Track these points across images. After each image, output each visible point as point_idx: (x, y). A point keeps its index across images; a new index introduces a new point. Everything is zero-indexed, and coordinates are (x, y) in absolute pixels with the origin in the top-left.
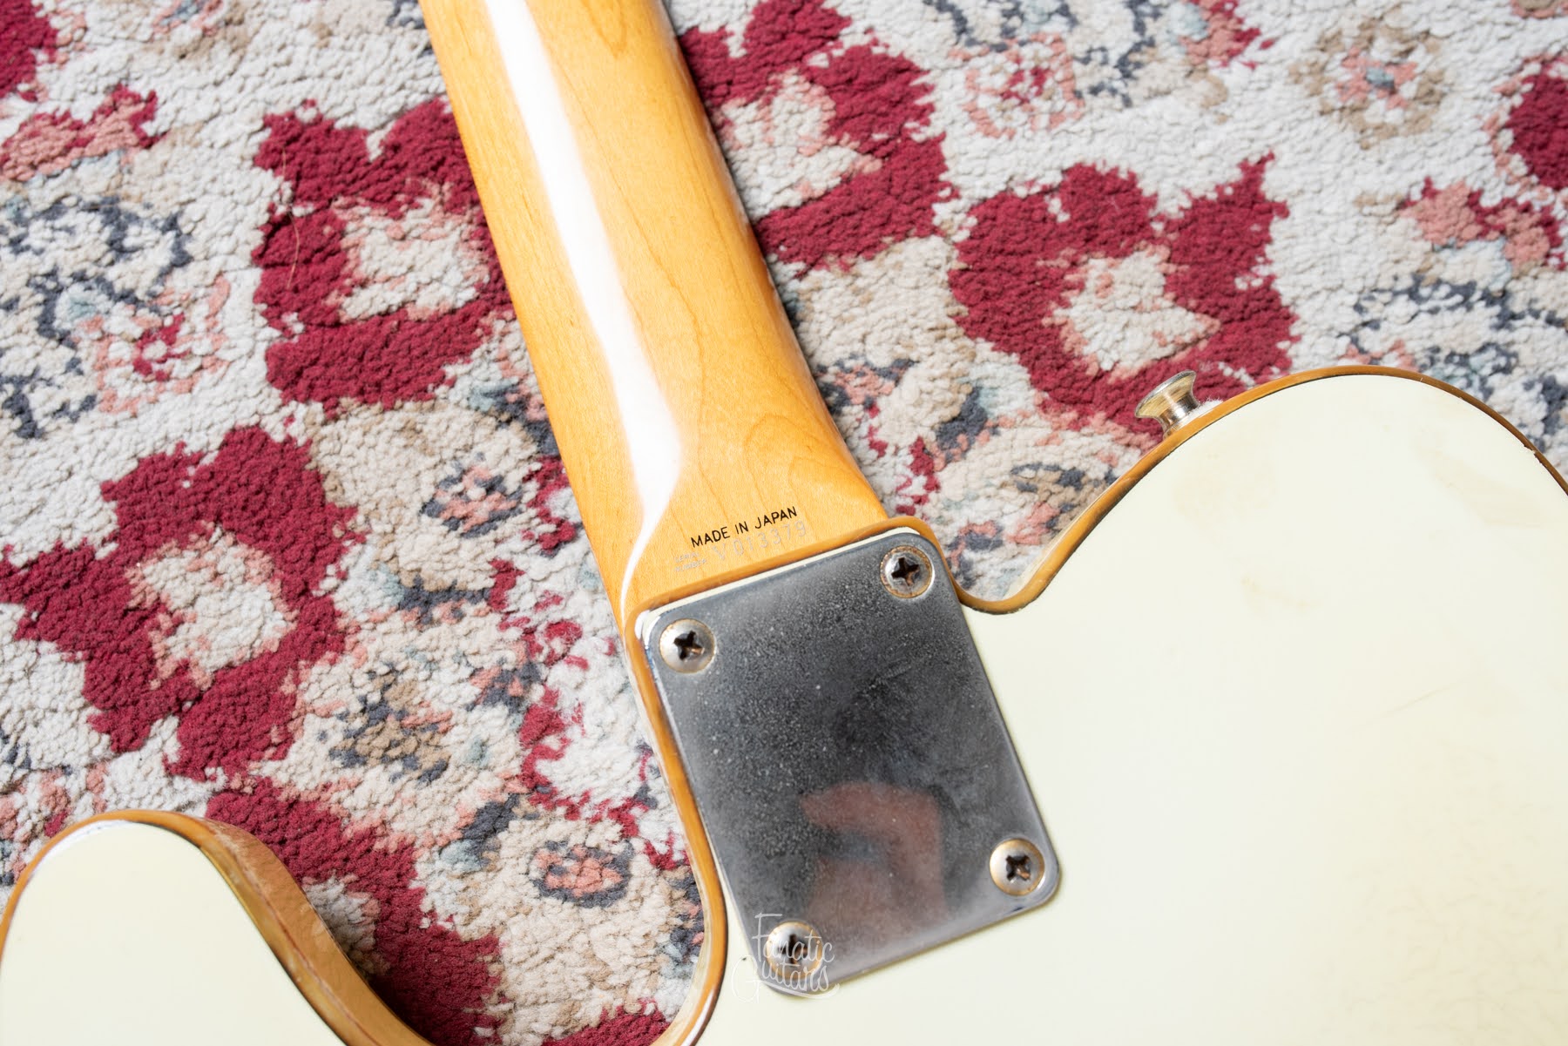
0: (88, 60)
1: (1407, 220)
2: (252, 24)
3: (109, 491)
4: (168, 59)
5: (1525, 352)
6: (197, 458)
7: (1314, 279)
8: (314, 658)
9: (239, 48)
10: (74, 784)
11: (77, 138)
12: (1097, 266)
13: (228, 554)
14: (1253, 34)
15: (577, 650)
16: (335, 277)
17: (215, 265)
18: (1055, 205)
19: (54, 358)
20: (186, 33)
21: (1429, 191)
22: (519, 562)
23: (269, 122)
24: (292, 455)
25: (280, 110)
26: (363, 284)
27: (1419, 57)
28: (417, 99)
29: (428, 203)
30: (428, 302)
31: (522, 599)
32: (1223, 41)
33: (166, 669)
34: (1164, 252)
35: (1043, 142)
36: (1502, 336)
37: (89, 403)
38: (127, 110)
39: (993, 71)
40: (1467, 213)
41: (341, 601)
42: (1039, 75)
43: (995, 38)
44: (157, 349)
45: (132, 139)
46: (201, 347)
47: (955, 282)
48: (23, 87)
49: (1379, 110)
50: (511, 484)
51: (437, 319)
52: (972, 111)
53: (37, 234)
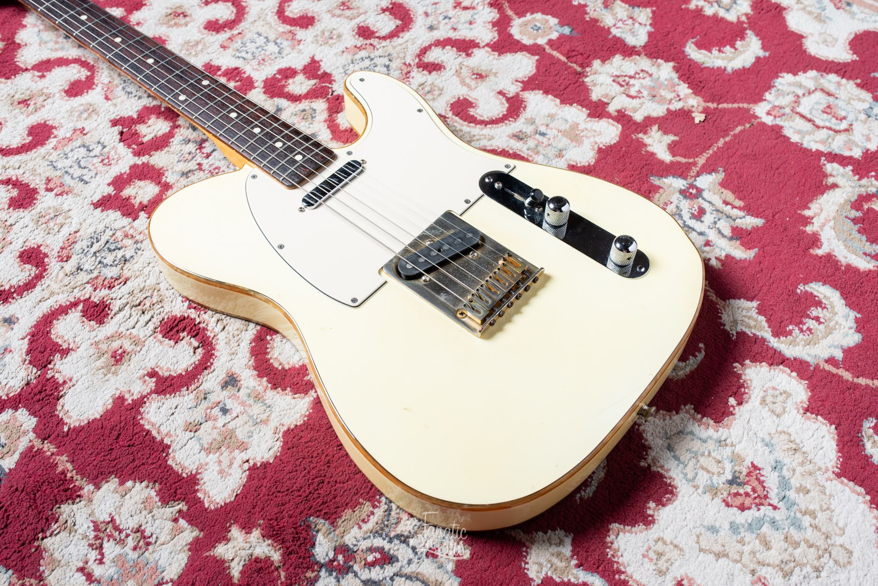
0: (65, 127)
1: (345, 54)
2: (98, 109)
3: (109, 185)
4: (83, 121)
5: (378, 63)
6: (125, 173)
7: (332, 67)
8: (167, 191)
9: (98, 114)
10: (127, 228)
11: (70, 140)
12: (290, 81)
13: (141, 183)
14: (301, 40)
15: (221, 170)
16: (139, 136)
17: (112, 145)
18: (277, 76)
19: (85, 171)
20: (85, 115)
21: (347, 48)
22: (202, 162)
23: (111, 121)
24: (145, 165)
25: (112, 118)
26: (145, 136)
27: (334, 32)
28: (140, 108)
29: (152, 119)
30: (160, 133)
31: (205, 166)
32: (296, 43)
33: (137, 205)
34: (302, 74)
35: (270, 68)
36: (373, 62)
37: (96, 174)
38: (78, 132)
39: (254, 63)
40: (356, 49)
41: (168, 181)
42: (263, 60)
43: (252, 58)
44: (106, 161)
45: (81, 135)
46: (116, 157)
47: (265, 93)
48: (52, 136)
49: (331, 41)
50: (193, 151)
51: (163, 135)
52: (253, 69)
53: (70, 155)
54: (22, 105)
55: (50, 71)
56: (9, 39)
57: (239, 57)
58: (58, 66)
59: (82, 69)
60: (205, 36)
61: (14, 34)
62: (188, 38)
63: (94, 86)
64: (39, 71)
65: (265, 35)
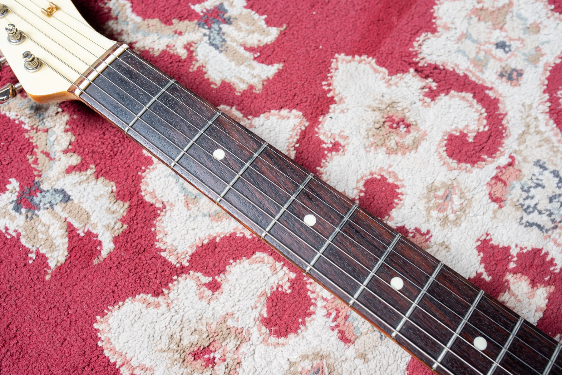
54: (200, 362)
55: (222, 271)
56: (131, 195)
57: (531, 225)
58: (235, 259)
59: (278, 265)
60: (456, 172)
61: (137, 180)
62: (429, 180)
63: (312, 308)
64: (206, 274)
65: (551, 168)
